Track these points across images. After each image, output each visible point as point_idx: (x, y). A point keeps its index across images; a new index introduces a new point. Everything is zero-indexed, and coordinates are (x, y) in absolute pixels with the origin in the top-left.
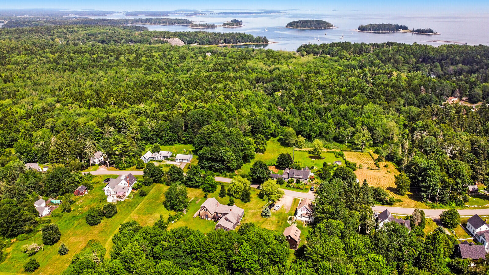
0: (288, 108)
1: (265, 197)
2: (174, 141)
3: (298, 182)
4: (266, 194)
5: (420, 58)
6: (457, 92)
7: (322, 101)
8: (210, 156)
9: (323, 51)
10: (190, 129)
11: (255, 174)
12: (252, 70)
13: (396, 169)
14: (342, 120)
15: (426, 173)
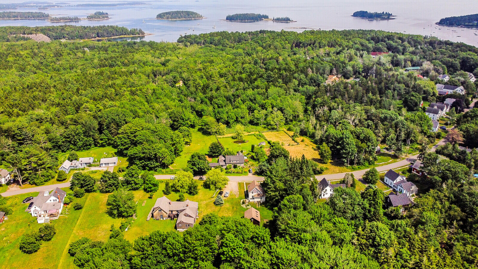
0: (199, 99)
1: (212, 186)
2: (90, 145)
3: (235, 167)
4: (212, 183)
5: (294, 43)
6: (335, 71)
7: (229, 88)
8: (142, 155)
9: (205, 41)
10: (106, 131)
11: (196, 166)
12: (144, 64)
13: (312, 142)
14: (253, 105)
15: (343, 142)
